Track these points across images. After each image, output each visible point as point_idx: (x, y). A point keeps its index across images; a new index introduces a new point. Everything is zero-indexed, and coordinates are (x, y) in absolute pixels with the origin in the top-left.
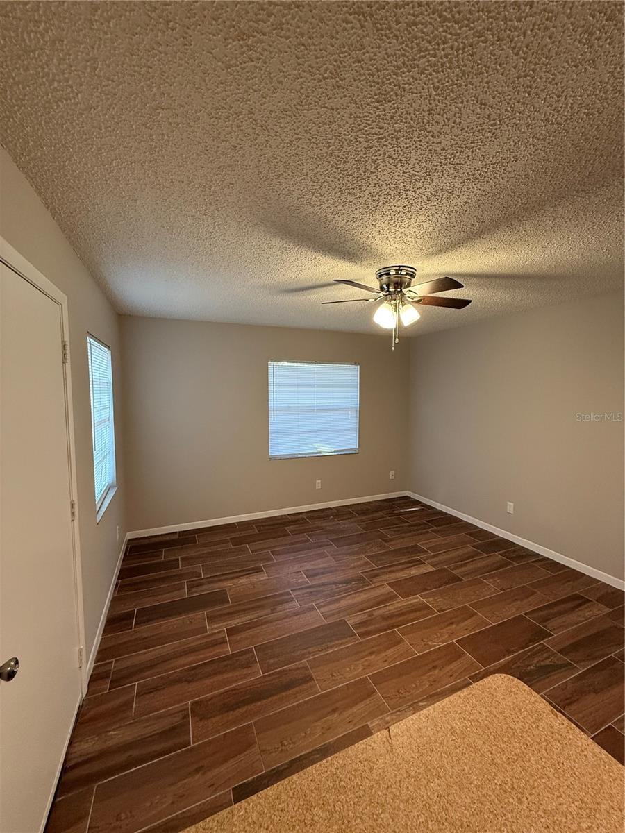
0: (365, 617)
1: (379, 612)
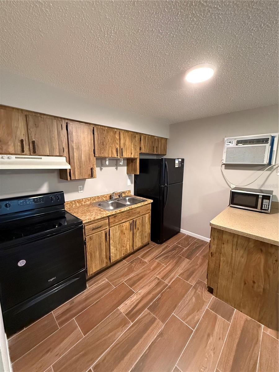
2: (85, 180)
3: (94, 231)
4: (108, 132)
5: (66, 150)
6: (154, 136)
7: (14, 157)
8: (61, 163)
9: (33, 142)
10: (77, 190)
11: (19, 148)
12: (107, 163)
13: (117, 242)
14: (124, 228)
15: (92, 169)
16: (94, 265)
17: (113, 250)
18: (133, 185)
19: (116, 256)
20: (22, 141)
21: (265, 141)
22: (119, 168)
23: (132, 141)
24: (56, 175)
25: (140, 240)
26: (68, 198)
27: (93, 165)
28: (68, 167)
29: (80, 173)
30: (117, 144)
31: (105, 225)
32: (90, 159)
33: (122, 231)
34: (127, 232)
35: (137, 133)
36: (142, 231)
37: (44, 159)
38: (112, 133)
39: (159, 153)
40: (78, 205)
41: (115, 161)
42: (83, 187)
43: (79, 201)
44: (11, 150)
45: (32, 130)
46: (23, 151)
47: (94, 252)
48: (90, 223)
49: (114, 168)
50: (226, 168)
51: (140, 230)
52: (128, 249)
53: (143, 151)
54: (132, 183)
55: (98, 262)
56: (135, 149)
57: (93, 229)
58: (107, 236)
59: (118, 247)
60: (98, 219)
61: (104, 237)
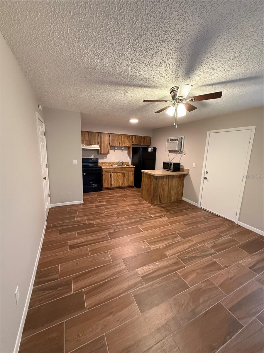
0: (175, 239)
1: (170, 242)
2: (107, 155)
3: (106, 172)
4: (116, 136)
5: (99, 143)
6: (142, 136)
7: (85, 145)
8: (97, 147)
9: (90, 141)
10: (103, 159)
11: (86, 143)
12: (116, 148)
13: (115, 180)
14: (119, 175)
15: (108, 150)
16: (105, 185)
17: (113, 182)
18: (131, 160)
19: (114, 185)
20: (87, 140)
21: (176, 140)
22: (123, 151)
23: (128, 139)
24: (96, 152)
25: (127, 183)
26: (100, 161)
27: (109, 149)
28: (99, 149)
29: (104, 151)
30: (120, 140)
31: (110, 171)
32: (108, 146)
33: (117, 176)
34: (120, 177)
35: (131, 135)
36: (128, 179)
37: (93, 146)
38: (117, 136)
39: (145, 144)
40: (103, 164)
41: (114, 148)
42: (106, 158)
43: (104, 163)
44: (84, 143)
45: (90, 137)
46: (87, 143)
47: (106, 180)
48: (104, 168)
49: (113, 151)
50: (169, 153)
51: (127, 178)
52: (120, 184)
53: (134, 143)
54: (130, 159)
55: (107, 184)
56: (129, 143)
57: (106, 171)
58: (111, 175)
59: (116, 182)
60: (108, 168)
61: (110, 175)
